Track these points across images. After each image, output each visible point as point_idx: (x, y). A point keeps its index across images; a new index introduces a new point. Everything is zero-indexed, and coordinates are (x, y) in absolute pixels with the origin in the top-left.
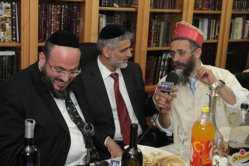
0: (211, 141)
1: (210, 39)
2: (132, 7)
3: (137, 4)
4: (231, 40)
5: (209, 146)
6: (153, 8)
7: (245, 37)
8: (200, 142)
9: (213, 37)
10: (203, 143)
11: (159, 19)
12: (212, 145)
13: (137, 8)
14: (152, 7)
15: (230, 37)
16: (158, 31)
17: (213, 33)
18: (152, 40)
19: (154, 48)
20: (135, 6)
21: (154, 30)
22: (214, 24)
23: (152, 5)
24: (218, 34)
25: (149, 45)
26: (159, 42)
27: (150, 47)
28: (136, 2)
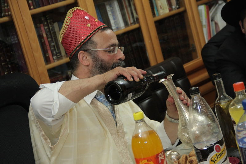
0: (161, 154)
1: (130, 25)
2: (4, 17)
3: (9, 10)
4: (157, 18)
5: (160, 162)
6: (34, 8)
7: (174, 7)
8: (146, 160)
9: (132, 21)
10: (151, 160)
11: (49, 21)
12: (164, 159)
13: (10, 16)
14: (32, 7)
15: (154, 15)
16: (53, 38)
17: (131, 16)
18: (50, 52)
19: (56, 63)
20: (7, 14)
21: (48, 38)
22: (127, 4)
23: (31, 4)
24: (137, 16)
25: (47, 61)
26: (60, 53)
27: (50, 63)
28: (6, 8)
